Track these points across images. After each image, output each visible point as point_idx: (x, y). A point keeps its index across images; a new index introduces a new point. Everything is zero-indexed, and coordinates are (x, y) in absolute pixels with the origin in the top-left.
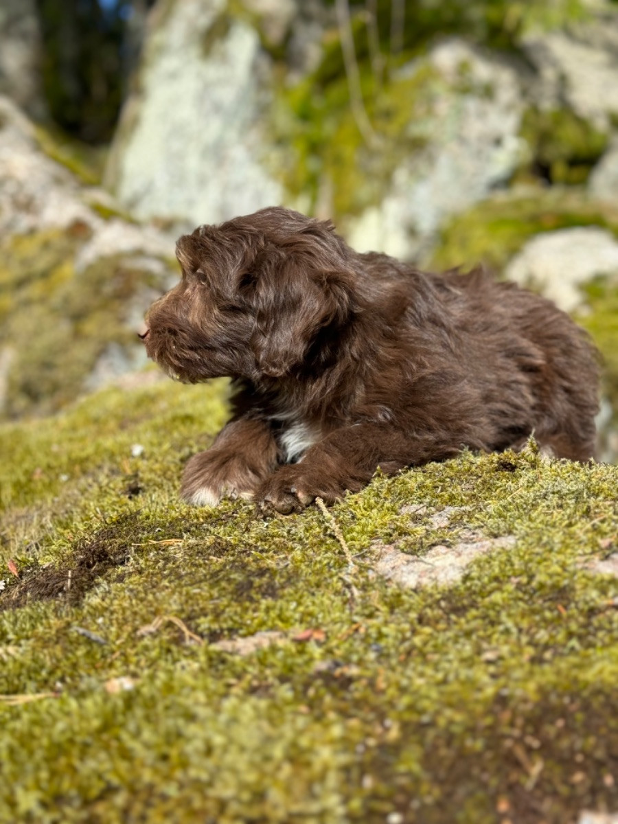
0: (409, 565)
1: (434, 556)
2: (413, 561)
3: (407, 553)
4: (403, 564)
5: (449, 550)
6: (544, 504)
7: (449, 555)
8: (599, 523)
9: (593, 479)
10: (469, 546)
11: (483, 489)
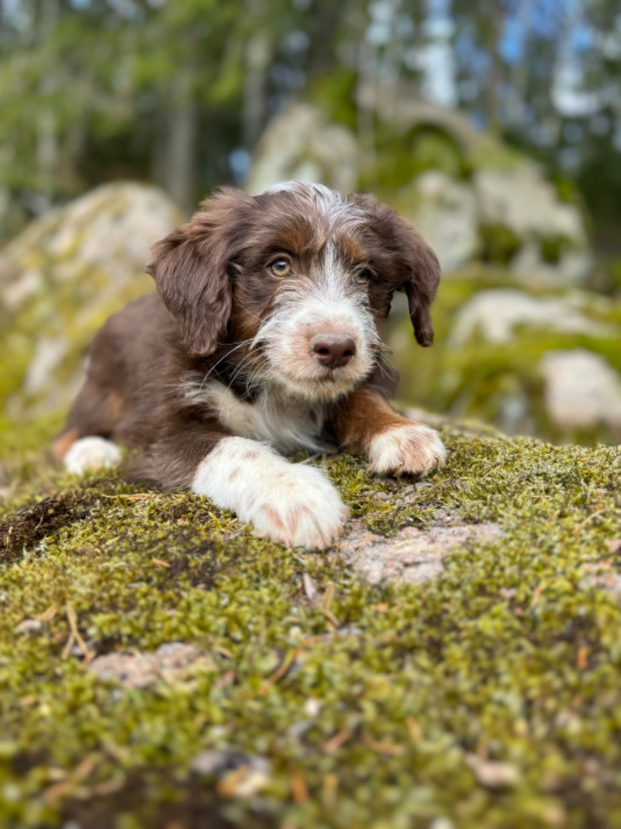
0: (375, 548)
1: (403, 539)
2: (380, 543)
3: (374, 532)
4: (368, 545)
5: (420, 533)
6: (530, 488)
7: (421, 539)
8: (601, 518)
9: (579, 462)
10: (444, 530)
11: (458, 463)
